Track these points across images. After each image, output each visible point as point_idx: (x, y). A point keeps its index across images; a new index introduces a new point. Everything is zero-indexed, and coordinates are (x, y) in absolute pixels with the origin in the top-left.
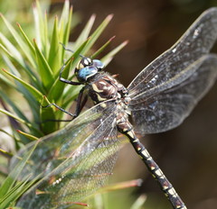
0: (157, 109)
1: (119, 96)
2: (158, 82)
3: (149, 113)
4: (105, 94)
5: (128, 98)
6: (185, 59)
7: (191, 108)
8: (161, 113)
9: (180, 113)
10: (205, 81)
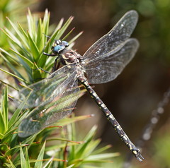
0: (101, 69)
1: (78, 61)
2: (101, 53)
3: (96, 72)
4: (70, 60)
5: (83, 63)
6: (116, 40)
7: (122, 70)
8: (104, 72)
9: (115, 72)
10: (130, 54)
